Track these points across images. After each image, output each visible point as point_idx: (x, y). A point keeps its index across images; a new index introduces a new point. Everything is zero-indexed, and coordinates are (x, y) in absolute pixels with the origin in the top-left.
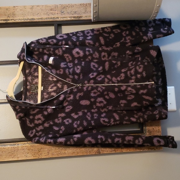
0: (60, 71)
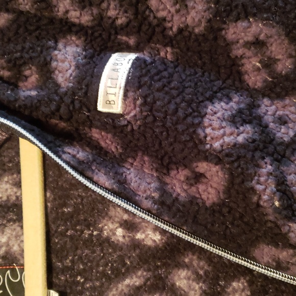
0: (198, 177)
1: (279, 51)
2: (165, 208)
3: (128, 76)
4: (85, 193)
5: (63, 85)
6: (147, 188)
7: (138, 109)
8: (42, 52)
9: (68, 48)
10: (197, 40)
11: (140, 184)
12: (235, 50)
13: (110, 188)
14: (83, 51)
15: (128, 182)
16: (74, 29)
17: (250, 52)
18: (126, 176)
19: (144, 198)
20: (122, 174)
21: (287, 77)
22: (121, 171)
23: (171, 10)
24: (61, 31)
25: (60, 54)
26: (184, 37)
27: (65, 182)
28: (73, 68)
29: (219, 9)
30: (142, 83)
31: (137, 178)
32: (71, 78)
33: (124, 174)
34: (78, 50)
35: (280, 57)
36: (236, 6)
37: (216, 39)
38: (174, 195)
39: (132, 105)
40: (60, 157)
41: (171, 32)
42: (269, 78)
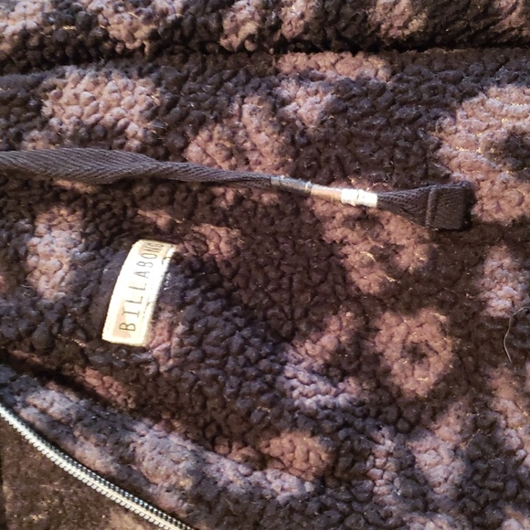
1: (403, 232)
2: (203, 507)
3: (163, 286)
4: (66, 488)
5: (47, 295)
6: (171, 471)
7: (175, 340)
8: (9, 238)
9: (55, 232)
10: (266, 215)
11: (158, 464)
12: (329, 230)
13: (103, 471)
14: (82, 237)
15: (137, 460)
16: (64, 197)
17: (355, 234)
18: (135, 448)
19: (164, 489)
20: (128, 445)
21: (417, 277)
22: (126, 439)
23: (222, 165)
24: (42, 200)
25: (43, 243)
26: (246, 211)
27: (30, 467)
28: (66, 267)
29: (300, 165)
30: (188, 299)
31: (155, 452)
32: (63, 284)
33: (132, 446)
34: (73, 236)
35: (404, 242)
36: (328, 160)
37: (297, 212)
38: (221, 484)
39: (166, 334)
40: (16, 414)
41: (223, 203)
42: (389, 278)
